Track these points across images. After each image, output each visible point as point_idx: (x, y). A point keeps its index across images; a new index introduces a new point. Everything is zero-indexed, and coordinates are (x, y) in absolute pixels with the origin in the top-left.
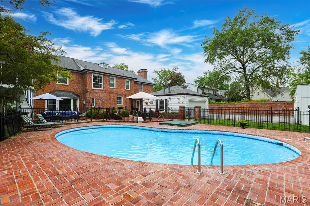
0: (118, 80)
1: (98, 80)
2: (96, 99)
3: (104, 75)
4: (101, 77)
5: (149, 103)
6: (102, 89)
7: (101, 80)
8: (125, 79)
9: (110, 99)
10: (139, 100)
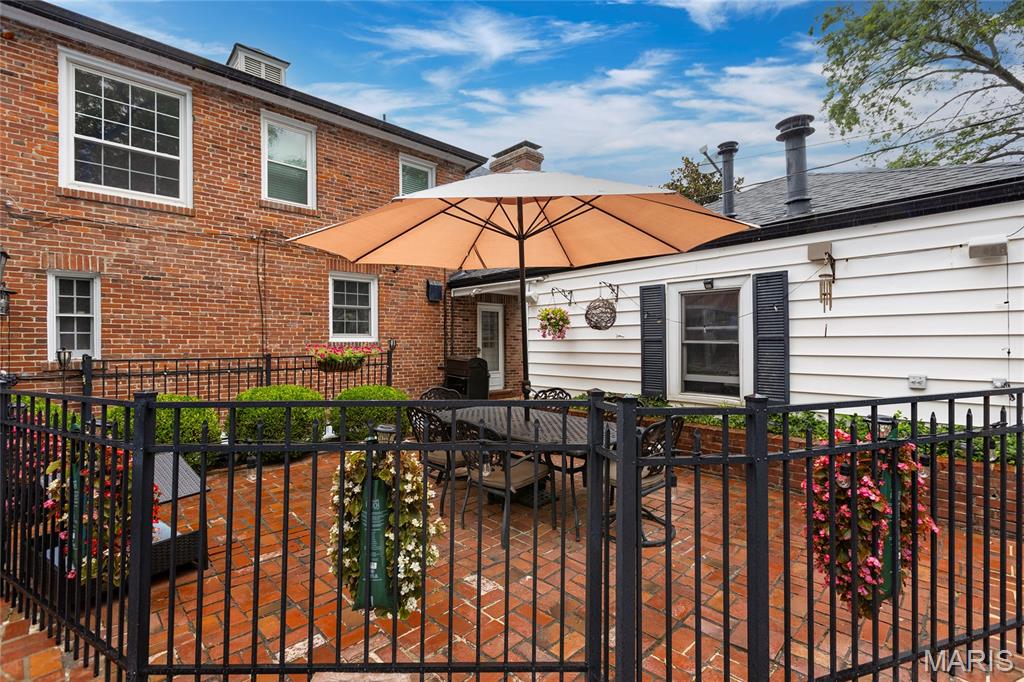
0: (339, 152)
1: (144, 120)
2: (112, 284)
3: (200, 90)
4: (171, 105)
5: (578, 322)
6: (185, 200)
7: (172, 127)
8: (396, 149)
9: (263, 295)
10: (498, 308)
